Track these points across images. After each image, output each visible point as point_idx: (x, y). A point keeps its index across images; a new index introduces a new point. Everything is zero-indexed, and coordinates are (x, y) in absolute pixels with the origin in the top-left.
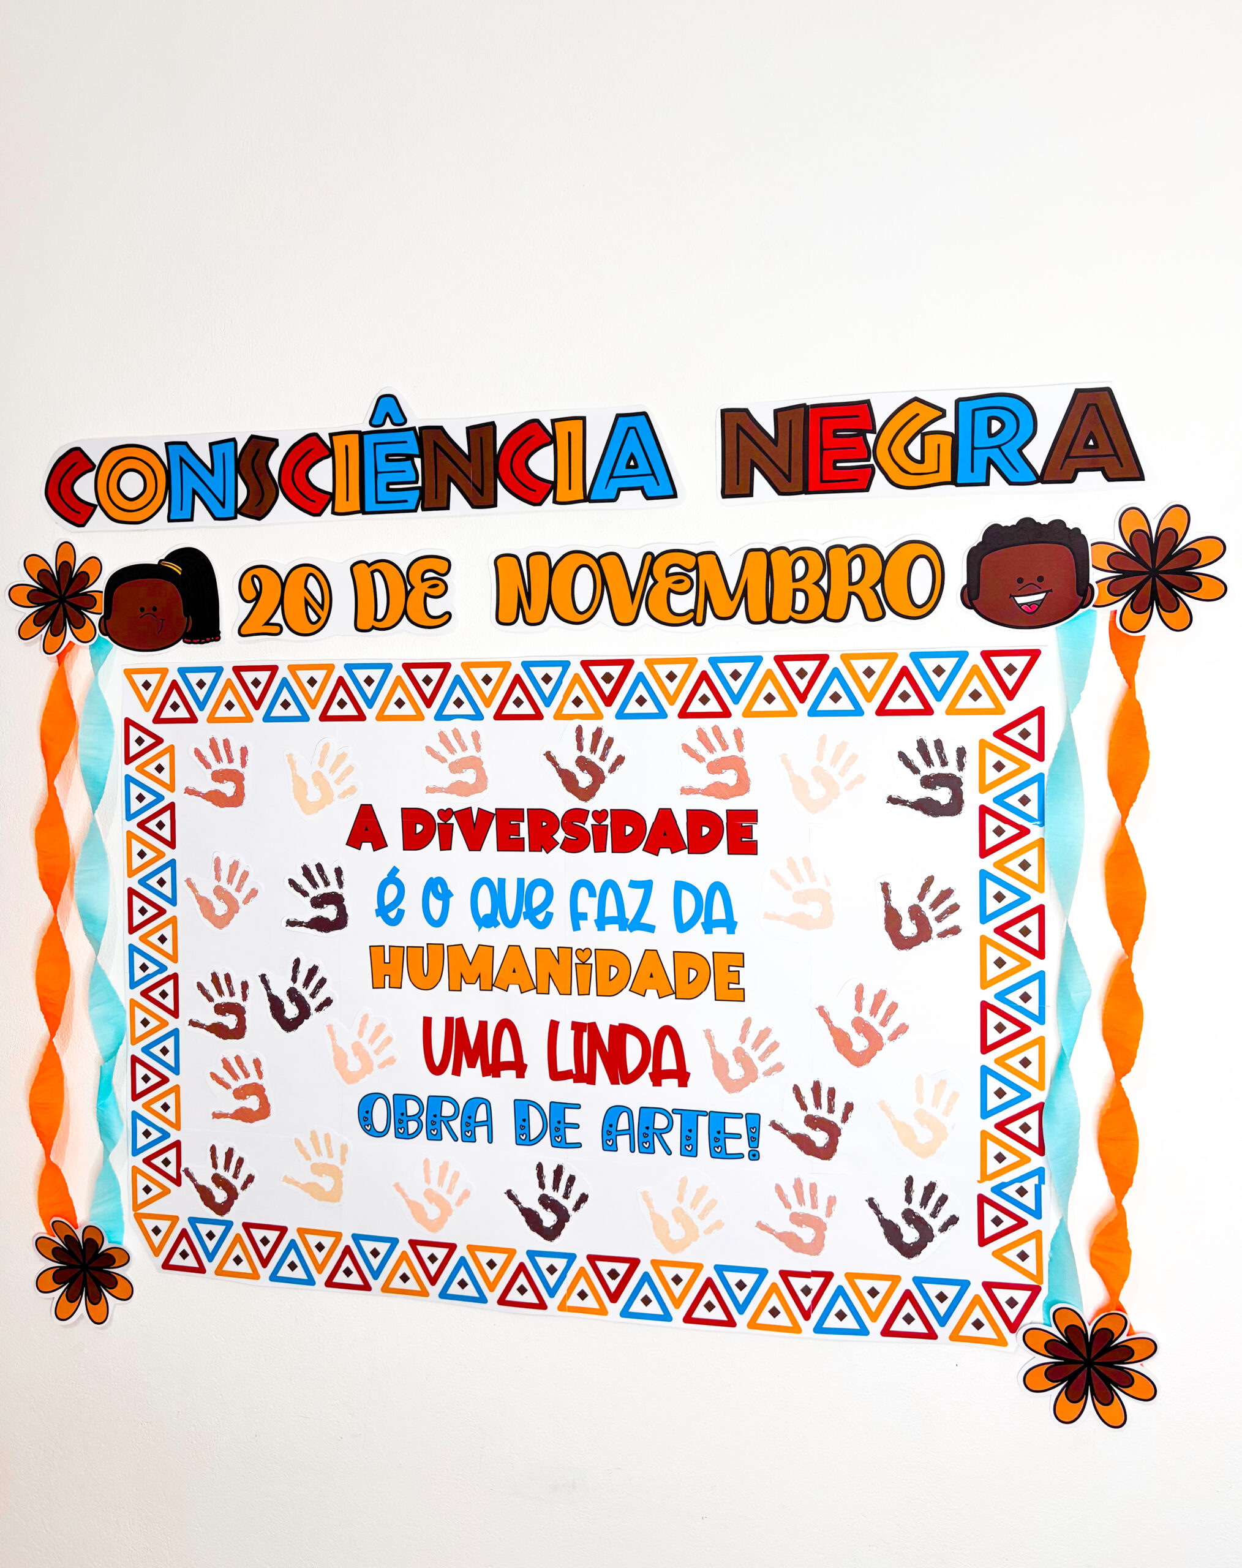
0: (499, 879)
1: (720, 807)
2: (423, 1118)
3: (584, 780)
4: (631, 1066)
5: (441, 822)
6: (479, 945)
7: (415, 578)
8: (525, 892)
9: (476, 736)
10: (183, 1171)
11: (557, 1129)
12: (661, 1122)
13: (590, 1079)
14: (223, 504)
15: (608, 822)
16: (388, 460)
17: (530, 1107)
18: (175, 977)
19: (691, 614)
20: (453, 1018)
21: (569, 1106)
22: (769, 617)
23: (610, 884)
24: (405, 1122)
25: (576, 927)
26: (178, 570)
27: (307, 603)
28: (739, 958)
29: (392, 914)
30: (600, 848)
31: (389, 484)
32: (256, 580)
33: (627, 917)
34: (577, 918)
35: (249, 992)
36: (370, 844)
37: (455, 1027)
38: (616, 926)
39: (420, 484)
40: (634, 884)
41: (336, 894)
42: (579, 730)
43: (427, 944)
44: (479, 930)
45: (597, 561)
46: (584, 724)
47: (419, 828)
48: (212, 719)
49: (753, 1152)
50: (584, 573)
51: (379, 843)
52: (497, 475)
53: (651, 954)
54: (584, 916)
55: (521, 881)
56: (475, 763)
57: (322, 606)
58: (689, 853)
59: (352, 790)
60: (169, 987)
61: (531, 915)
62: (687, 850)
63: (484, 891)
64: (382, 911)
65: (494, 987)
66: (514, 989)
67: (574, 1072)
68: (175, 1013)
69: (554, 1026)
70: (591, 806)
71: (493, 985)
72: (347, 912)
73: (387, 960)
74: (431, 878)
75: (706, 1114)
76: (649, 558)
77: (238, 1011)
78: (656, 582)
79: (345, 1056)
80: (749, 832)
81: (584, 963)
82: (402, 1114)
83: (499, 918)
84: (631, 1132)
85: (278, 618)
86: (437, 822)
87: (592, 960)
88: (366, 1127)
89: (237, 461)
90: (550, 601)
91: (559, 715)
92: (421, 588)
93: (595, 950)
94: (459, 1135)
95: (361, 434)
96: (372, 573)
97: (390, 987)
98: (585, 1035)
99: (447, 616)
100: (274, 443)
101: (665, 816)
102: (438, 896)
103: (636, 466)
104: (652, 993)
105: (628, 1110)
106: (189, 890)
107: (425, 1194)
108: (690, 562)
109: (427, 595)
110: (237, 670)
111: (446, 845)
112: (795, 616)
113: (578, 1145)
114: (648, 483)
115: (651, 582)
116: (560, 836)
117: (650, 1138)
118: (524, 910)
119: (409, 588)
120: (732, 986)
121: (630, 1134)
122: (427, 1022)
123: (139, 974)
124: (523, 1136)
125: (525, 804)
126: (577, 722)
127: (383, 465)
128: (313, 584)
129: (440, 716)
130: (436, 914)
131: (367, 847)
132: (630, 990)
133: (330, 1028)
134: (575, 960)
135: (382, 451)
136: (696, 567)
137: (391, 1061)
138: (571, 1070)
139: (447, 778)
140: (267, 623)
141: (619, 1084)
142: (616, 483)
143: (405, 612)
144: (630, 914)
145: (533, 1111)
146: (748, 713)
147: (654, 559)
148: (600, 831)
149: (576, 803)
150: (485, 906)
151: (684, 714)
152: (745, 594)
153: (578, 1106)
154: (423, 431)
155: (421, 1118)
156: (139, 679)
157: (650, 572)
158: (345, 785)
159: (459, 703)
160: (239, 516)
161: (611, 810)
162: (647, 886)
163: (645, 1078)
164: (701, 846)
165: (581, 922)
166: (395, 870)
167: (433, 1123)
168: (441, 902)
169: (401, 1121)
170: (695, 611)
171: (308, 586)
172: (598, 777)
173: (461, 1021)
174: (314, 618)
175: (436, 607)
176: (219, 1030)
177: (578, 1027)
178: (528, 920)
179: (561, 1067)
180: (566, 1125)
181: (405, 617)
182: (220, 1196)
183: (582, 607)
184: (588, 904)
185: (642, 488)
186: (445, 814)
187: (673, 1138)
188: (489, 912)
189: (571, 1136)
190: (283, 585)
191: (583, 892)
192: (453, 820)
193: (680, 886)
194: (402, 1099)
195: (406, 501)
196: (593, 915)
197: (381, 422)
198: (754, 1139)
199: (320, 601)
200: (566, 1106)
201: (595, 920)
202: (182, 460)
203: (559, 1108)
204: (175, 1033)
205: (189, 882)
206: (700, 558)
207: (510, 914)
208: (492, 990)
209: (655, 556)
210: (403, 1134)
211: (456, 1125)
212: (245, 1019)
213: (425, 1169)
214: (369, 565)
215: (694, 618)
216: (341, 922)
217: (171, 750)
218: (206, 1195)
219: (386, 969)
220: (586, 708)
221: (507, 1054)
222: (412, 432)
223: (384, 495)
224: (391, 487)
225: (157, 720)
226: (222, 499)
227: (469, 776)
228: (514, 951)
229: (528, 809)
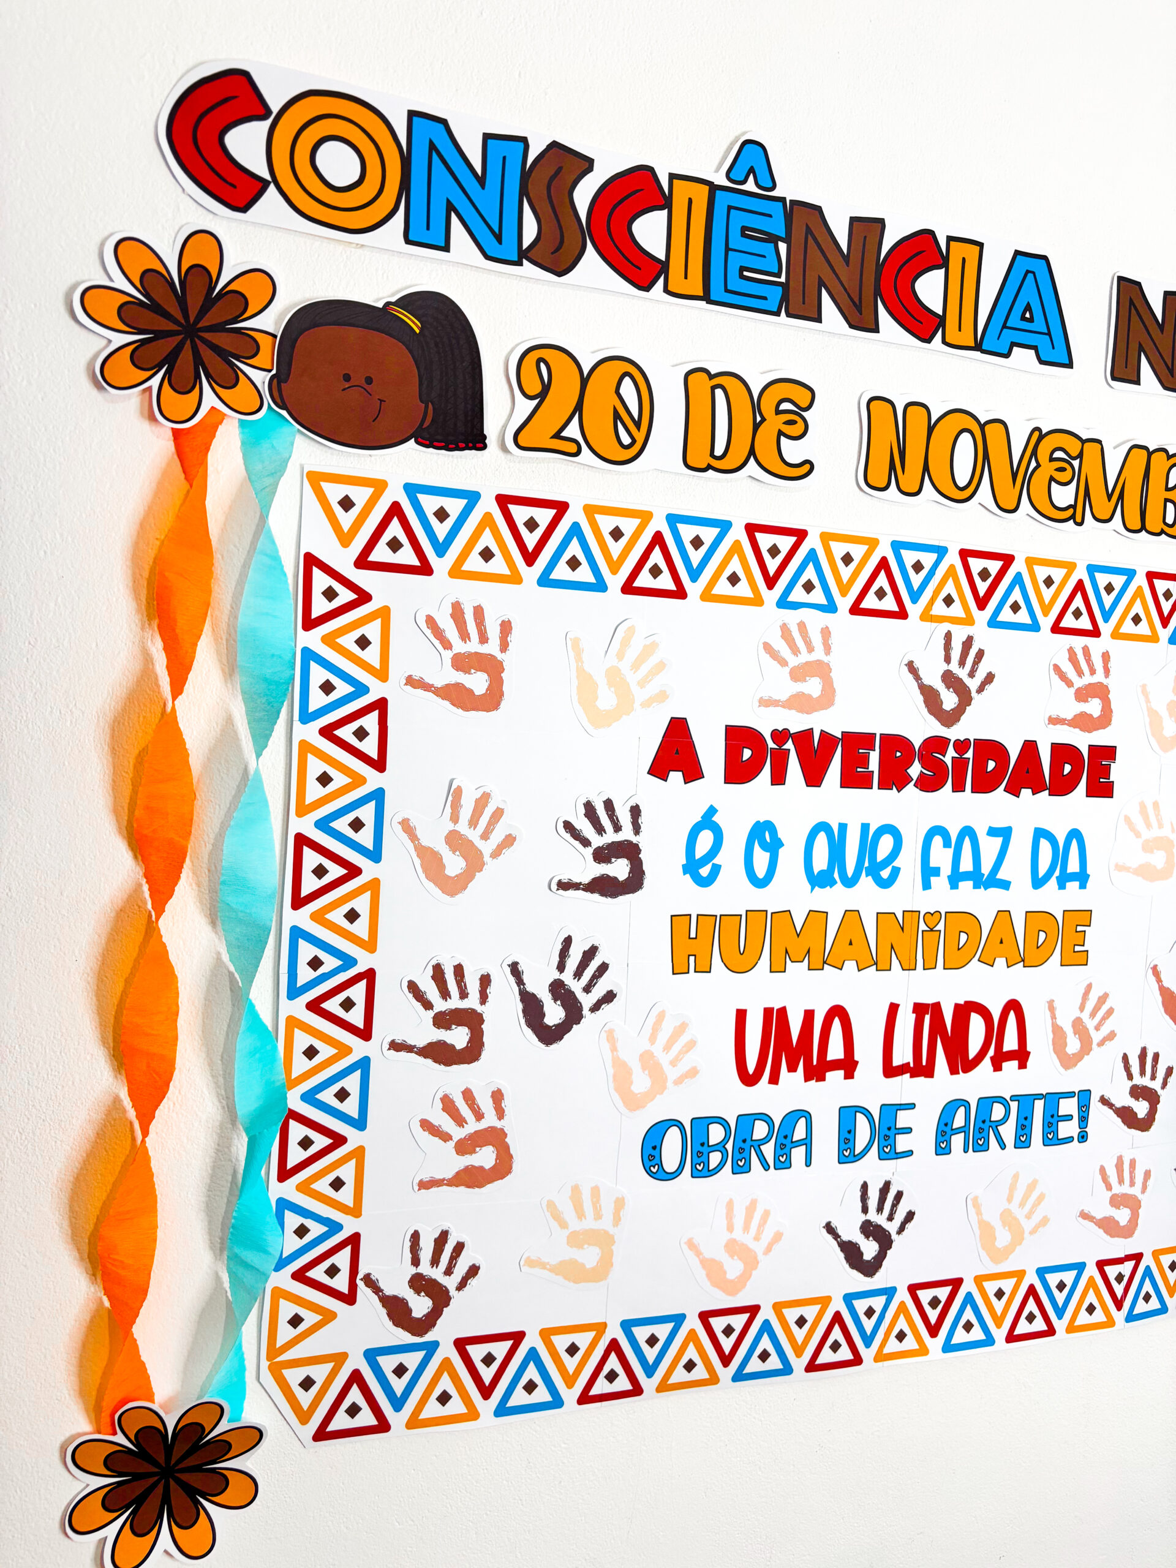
0: (840, 824)
1: (1082, 741)
2: (729, 1146)
3: (949, 700)
4: (973, 1050)
5: (775, 746)
6: (810, 911)
7: (768, 408)
8: (869, 843)
9: (826, 633)
10: (362, 1279)
11: (886, 1138)
12: (998, 1112)
13: (928, 1071)
14: (499, 238)
15: (969, 754)
16: (743, 235)
17: (858, 1114)
18: (370, 976)
19: (1071, 511)
20: (773, 1008)
21: (902, 1107)
22: (1143, 528)
23: (968, 832)
24: (705, 1154)
25: (927, 885)
26: (415, 325)
27: (617, 416)
28: (1085, 917)
29: (705, 871)
30: (958, 787)
31: (743, 269)
32: (543, 367)
33: (983, 872)
34: (928, 873)
35: (491, 991)
36: (681, 773)
37: (776, 1019)
38: (971, 883)
39: (783, 279)
40: (993, 832)
41: (630, 843)
42: (948, 636)
43: (747, 911)
44: (812, 892)
45: (982, 427)
46: (955, 629)
47: (747, 754)
48: (456, 572)
49: (1081, 1134)
50: (966, 438)
51: (693, 773)
52: (878, 293)
53: (1004, 915)
54: (936, 872)
55: (865, 827)
56: (821, 670)
57: (638, 424)
58: (1050, 795)
59: (662, 697)
60: (358, 992)
61: (874, 872)
62: (1047, 791)
63: (822, 839)
64: (691, 867)
65: (825, 965)
66: (850, 965)
67: (912, 1065)
68: (365, 1034)
69: (893, 1009)
70: (954, 733)
71: (825, 962)
72: (644, 868)
73: (693, 935)
74: (758, 822)
75: (1041, 1097)
76: (1036, 434)
77: (473, 1020)
78: (1038, 465)
79: (629, 1072)
80: (1106, 772)
81: (932, 930)
82: (702, 1145)
83: (836, 875)
84: (966, 1129)
85: (573, 430)
86: (769, 747)
87: (941, 927)
88: (652, 1168)
89: (526, 175)
90: (926, 468)
91: (926, 616)
92: (774, 423)
93: (946, 913)
94: (771, 1161)
95: (713, 188)
96: (713, 388)
97: (695, 972)
98: (927, 1018)
99: (807, 467)
100: (586, 164)
101: (1030, 748)
102: (764, 847)
103: (1031, 320)
104: (1001, 962)
105: (967, 1105)
106: (404, 837)
107: (726, 1246)
108: (1074, 448)
109: (781, 433)
110: (504, 501)
111: (778, 778)
112: (1166, 529)
113: (910, 1153)
114: (1042, 341)
115: (1033, 464)
116: (915, 770)
117: (984, 1134)
118: (866, 864)
119: (759, 419)
120: (1077, 948)
121: (965, 1132)
122: (741, 1015)
123: (305, 974)
124: (848, 1153)
125: (878, 725)
126: (946, 627)
127: (736, 241)
128: (628, 389)
129: (783, 603)
130: (761, 871)
131: (676, 777)
132: (979, 960)
133: (611, 1037)
134: (923, 927)
135: (739, 220)
136: (1080, 456)
137: (693, 1072)
138: (909, 1063)
139: (787, 688)
140: (557, 436)
141: (959, 1073)
142: (1009, 336)
143: (752, 452)
144: (986, 869)
145: (861, 1121)
146: (1116, 635)
147: (1042, 437)
148: (960, 765)
149: (935, 728)
150: (820, 862)
151: (1056, 629)
152: (1121, 497)
153: (911, 1106)
154: (795, 207)
155: (726, 1146)
156: (335, 493)
157: (1034, 453)
158: (652, 689)
159: (809, 587)
160: (525, 261)
161: (975, 740)
162: (1004, 834)
163: (987, 1062)
164: (1061, 787)
165: (933, 879)
166: (712, 811)
167: (741, 1150)
168: (768, 854)
169: (700, 1154)
170: (1073, 507)
171: (622, 391)
172: (965, 698)
173: (783, 1011)
174: (626, 440)
175: (793, 451)
176: (439, 1053)
177: (920, 1009)
178: (870, 877)
179: (897, 1061)
180: (897, 1131)
181: (752, 459)
182: (420, 1305)
183: (962, 483)
184: (941, 856)
185: (1035, 348)
186: (780, 736)
187: (1008, 1131)
188: (825, 868)
189: (902, 1143)
190: (584, 381)
191: (938, 841)
192: (789, 745)
193: (1040, 834)
194: (702, 1123)
195: (765, 298)
196: (946, 870)
197: (742, 178)
198: (1083, 1119)
199: (636, 416)
200: (898, 1107)
201: (948, 877)
202: (432, 147)
203: (891, 1110)
204: (364, 1064)
205: (407, 827)
206: (1086, 445)
207: (850, 870)
208: (823, 969)
209: (1043, 433)
210: (701, 1171)
211: (768, 1150)
212: (483, 1032)
213: (727, 1214)
214: (711, 377)
215: (1073, 515)
216: (635, 882)
217: (384, 614)
218: (397, 1310)
219: (693, 947)
220: (956, 610)
221: (836, 1051)
222: (780, 204)
223: (735, 283)
224: (745, 273)
225: (363, 562)
226: (496, 230)
227: (813, 687)
228: (852, 916)
229: (881, 734)
